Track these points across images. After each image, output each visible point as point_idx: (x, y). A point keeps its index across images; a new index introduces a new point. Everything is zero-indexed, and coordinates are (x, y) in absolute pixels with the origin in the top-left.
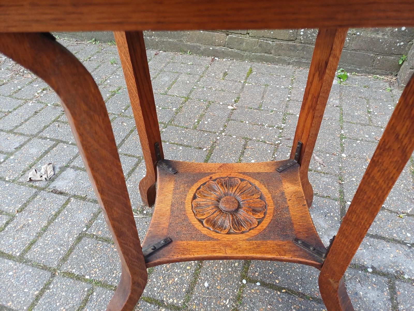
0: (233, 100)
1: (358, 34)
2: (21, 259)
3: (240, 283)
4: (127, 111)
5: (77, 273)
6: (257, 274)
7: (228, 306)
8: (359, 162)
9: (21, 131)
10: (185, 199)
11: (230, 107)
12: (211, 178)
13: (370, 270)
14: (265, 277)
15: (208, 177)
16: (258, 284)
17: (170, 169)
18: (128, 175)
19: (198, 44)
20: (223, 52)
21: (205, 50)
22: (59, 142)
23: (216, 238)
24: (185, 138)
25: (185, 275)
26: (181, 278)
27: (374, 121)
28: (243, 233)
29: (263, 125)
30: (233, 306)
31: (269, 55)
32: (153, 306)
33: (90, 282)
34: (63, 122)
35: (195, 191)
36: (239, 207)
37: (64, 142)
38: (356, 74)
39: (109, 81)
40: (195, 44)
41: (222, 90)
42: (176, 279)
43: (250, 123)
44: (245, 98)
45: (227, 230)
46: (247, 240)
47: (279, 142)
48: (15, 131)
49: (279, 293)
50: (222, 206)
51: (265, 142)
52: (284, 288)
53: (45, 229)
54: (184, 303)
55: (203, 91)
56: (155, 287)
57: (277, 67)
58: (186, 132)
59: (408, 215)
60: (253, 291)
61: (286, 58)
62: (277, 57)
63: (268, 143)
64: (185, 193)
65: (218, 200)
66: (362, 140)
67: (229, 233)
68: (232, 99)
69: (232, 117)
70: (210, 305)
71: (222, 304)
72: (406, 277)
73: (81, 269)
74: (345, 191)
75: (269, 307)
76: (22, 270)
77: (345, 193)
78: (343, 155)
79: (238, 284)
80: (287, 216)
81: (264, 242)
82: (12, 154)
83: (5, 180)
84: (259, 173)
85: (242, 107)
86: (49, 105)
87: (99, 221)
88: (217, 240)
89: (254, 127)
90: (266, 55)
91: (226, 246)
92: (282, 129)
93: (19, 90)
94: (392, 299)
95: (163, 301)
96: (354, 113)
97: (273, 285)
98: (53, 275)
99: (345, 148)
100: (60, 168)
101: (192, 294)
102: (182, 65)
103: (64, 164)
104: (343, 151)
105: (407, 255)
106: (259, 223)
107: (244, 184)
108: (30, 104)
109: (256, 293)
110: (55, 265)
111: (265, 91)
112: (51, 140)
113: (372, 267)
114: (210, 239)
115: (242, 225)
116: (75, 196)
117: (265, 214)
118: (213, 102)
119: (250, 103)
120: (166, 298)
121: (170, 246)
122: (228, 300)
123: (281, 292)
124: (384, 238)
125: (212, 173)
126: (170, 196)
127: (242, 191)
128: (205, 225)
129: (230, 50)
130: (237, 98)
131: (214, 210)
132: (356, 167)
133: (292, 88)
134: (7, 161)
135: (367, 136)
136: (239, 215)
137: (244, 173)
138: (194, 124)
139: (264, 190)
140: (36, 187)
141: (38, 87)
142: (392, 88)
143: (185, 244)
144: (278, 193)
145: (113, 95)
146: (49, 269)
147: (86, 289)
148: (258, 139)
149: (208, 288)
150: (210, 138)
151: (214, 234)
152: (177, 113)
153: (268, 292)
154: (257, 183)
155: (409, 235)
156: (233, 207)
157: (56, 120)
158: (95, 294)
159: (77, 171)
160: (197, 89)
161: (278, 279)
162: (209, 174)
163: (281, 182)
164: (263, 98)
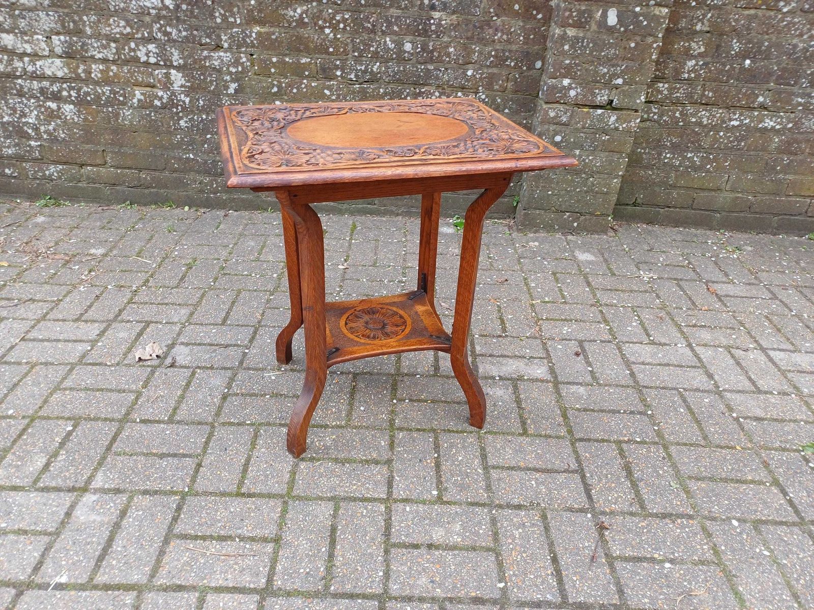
0: (342, 259)
2: (171, 421)
3: (391, 403)
4: (217, 284)
5: (236, 421)
6: (405, 395)
7: (385, 418)
8: (483, 302)
9: (91, 318)
11: (341, 267)
12: (355, 310)
13: (497, 378)
14: (412, 396)
15: (353, 310)
22: (148, 324)
23: (372, 343)
25: (341, 406)
26: (338, 409)
27: (495, 265)
28: (392, 338)
29: (383, 281)
30: (389, 417)
31: (372, 207)
32: (320, 429)
33: (252, 424)
34: (142, 303)
35: (345, 319)
36: (385, 325)
37: (156, 322)
39: (176, 253)
42: (334, 410)
43: (367, 280)
44: (355, 255)
45: (379, 339)
46: (396, 341)
48: (83, 319)
49: (425, 403)
50: (371, 326)
52: (429, 400)
53: (182, 397)
54: (346, 423)
56: (317, 417)
57: (384, 219)
59: (527, 337)
60: (403, 406)
61: (394, 209)
62: (383, 208)
65: (367, 323)
66: (484, 284)
67: (381, 340)
69: (347, 277)
70: (370, 420)
71: (379, 418)
72: (526, 378)
73: (238, 418)
75: (419, 413)
76: (178, 428)
79: (389, 404)
80: (422, 325)
81: (409, 341)
82: (97, 341)
83: (106, 365)
84: (394, 302)
85: (354, 265)
86: (109, 287)
88: (374, 344)
89: (374, 284)
90: (369, 206)
91: (381, 346)
92: (404, 282)
93: (55, 274)
94: (515, 393)
95: (327, 424)
97: (420, 399)
98: (213, 427)
100: (167, 346)
101: (351, 416)
102: (266, 226)
103: (170, 342)
105: (527, 365)
106: (403, 331)
107: (384, 310)
108: (82, 289)
109: (407, 407)
110: (210, 419)
111: (376, 247)
112: (138, 322)
113: (499, 376)
114: (368, 344)
115: (390, 334)
116: (199, 367)
117: (406, 326)
119: (363, 260)
120: (330, 423)
121: (340, 351)
122: (384, 415)
123: (427, 403)
124: (508, 356)
125: (355, 307)
127: (384, 315)
128: (361, 338)
130: (347, 256)
131: (365, 329)
132: (481, 307)
133: (406, 241)
134: (95, 348)
135: (489, 280)
136: (386, 330)
137: (382, 304)
139: (401, 312)
140: (148, 366)
141: (78, 269)
142: (511, 232)
143: (349, 350)
144: (412, 313)
145: (191, 268)
146: (206, 424)
147: (251, 430)
149: (364, 410)
151: (370, 342)
153: (416, 404)
154: (394, 309)
155: (528, 351)
156: (380, 326)
157: (130, 301)
158: (261, 431)
159: (188, 348)
161: (423, 395)
162: (352, 308)
163: (413, 306)
164: (376, 254)
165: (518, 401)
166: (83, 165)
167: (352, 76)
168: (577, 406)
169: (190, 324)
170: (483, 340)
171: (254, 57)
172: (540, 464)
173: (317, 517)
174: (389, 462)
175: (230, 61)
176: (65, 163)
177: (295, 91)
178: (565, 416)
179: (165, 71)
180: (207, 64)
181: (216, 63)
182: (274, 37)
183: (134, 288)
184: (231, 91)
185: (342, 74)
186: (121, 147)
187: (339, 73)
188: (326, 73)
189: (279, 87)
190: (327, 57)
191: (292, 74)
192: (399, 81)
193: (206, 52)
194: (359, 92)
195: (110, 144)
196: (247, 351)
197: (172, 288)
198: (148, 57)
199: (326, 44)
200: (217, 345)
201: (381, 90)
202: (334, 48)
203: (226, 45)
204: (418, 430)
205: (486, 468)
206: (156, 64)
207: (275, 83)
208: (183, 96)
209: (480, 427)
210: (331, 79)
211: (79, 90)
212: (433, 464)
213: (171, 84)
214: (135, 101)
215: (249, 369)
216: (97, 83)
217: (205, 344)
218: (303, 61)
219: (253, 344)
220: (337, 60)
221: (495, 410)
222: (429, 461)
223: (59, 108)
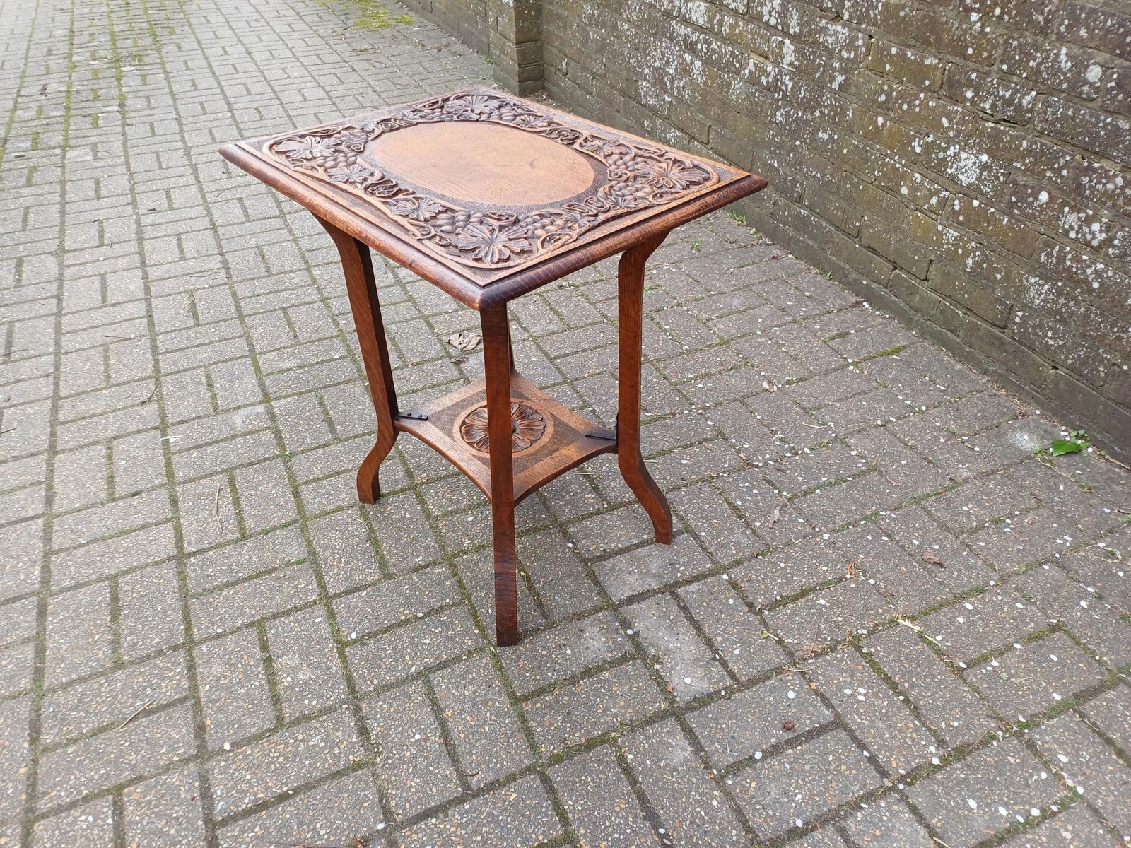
0: (788, 379)
1: (1125, 367)
11: (766, 385)
13: (630, 632)
19: (847, 267)
20: (881, 297)
21: (855, 280)
27: (980, 535)
29: (775, 434)
31: (954, 338)
38: (1107, 457)
39: (655, 271)
40: (843, 265)
41: (796, 357)
43: (761, 420)
44: (813, 384)
47: (762, 465)
51: (739, 453)
55: (761, 343)
59: (780, 642)
61: (983, 358)
62: (967, 349)
63: (743, 456)
66: (897, 541)
68: (789, 376)
69: (749, 399)
74: (745, 565)
77: (740, 567)
78: (826, 536)
85: (786, 394)
89: (759, 429)
90: (950, 334)
92: (796, 454)
94: (607, 663)
96: (963, 505)
99: (845, 532)
102: (792, 291)
104: (834, 531)
105: (697, 659)
111: (862, 393)
118: (752, 366)
119: (810, 395)
124: (699, 630)
129: (893, 298)
130: (800, 379)
135: (917, 543)
137: (553, 417)
138: (683, 379)
140: (447, 351)
148: (738, 444)
150: (675, 406)
152: (682, 354)
155: (737, 652)
160: (759, 336)
164: (842, 400)
165: (587, 673)
166: (693, 138)
167: (987, 105)
168: (630, 757)
170: (722, 588)
171: (873, 40)
172: (458, 735)
173: (283, 551)
174: (388, 576)
175: (845, 41)
176: (681, 130)
177: (905, 107)
178: (591, 744)
179: (780, 39)
180: (821, 40)
181: (830, 41)
182: (902, 14)
184: (836, 86)
185: (973, 97)
186: (724, 127)
187: (969, 94)
188: (951, 89)
189: (888, 95)
190: (962, 62)
191: (909, 81)
192: (1059, 136)
193: (824, 21)
194: (990, 135)
195: (716, 120)
198: (771, 16)
199: (965, 40)
201: (1025, 144)
202: (974, 50)
203: (846, 16)
204: (460, 582)
205: (423, 674)
206: (775, 27)
207: (886, 87)
208: (788, 77)
209: (501, 643)
210: (956, 102)
211: (709, 45)
212: (402, 618)
213: (782, 59)
214: (747, 71)
216: (724, 40)
218: (928, 62)
220: (973, 70)
221: (549, 650)
222: (407, 612)
223: (692, 63)
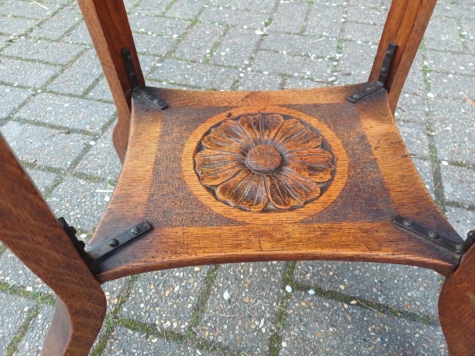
0: (263, 23)
3: (281, 291)
5: (13, 283)
6: (309, 275)
7: (264, 330)
8: (454, 103)
10: (181, 151)
11: (259, 32)
12: (230, 115)
14: (321, 281)
15: (224, 115)
16: (311, 292)
17: (155, 101)
18: (102, 129)
23: (240, 219)
24: (191, 75)
25: (191, 281)
26: (185, 287)
28: (292, 209)
29: (309, 56)
30: (272, 331)
32: (137, 334)
33: (34, 296)
35: (200, 137)
36: (283, 163)
41: (247, 10)
42: (177, 288)
43: (288, 53)
44: (279, 19)
45: (261, 206)
46: (302, 222)
47: (334, 78)
49: (346, 306)
50: (250, 162)
51: (312, 80)
52: (354, 298)
54: (189, 327)
55: (218, 12)
56: (142, 302)
58: (193, 68)
60: (303, 304)
63: (317, 80)
64: (181, 141)
65: (244, 152)
66: (456, 73)
67: (265, 210)
68: (261, 21)
69: (263, 46)
70: (234, 329)
71: (253, 327)
73: (20, 275)
74: (437, 145)
75: (331, 329)
77: (438, 149)
78: (430, 95)
79: (278, 293)
80: (374, 176)
81: (336, 226)
84: (316, 106)
85: (276, 32)
87: (54, 199)
88: (243, 223)
89: (297, 59)
91: (261, 234)
92: (337, 61)
95: (154, 325)
96: (440, 38)
97: (336, 293)
99: (432, 86)
101: (202, 311)
104: (428, 89)
106: (323, 190)
107: (290, 124)
109: (309, 307)
111: (309, 11)
115: (289, 196)
117: (333, 173)
118: (233, 26)
119: (288, 26)
120: (160, 320)
121: (149, 239)
122: (263, 321)
123: (349, 304)
125: (232, 108)
126: (153, 147)
127: (287, 135)
128: (220, 196)
130: (269, 19)
131: (237, 169)
132: (450, 111)
133: (348, 5)
135: (463, 68)
136: (282, 178)
137: (289, 106)
138: (205, 56)
139: (328, 133)
143: (180, 233)
144: (354, 138)
147: (26, 309)
148: (302, 75)
149: (229, 301)
150: (229, 75)
151: (236, 213)
152: (179, 41)
153: (327, 305)
154: (314, 122)
156: (271, 164)
158: (40, 316)
159: (23, 126)
160: (210, 8)
161: (343, 283)
162: (226, 109)
163: (356, 118)
164: (306, 19)
169: (44, 91)
170: (457, 173)
183: (11, 38)
196: (92, 143)
197: (53, 41)
200: (59, 128)
215: (81, 175)
217: (44, 125)
219: (105, 134)
